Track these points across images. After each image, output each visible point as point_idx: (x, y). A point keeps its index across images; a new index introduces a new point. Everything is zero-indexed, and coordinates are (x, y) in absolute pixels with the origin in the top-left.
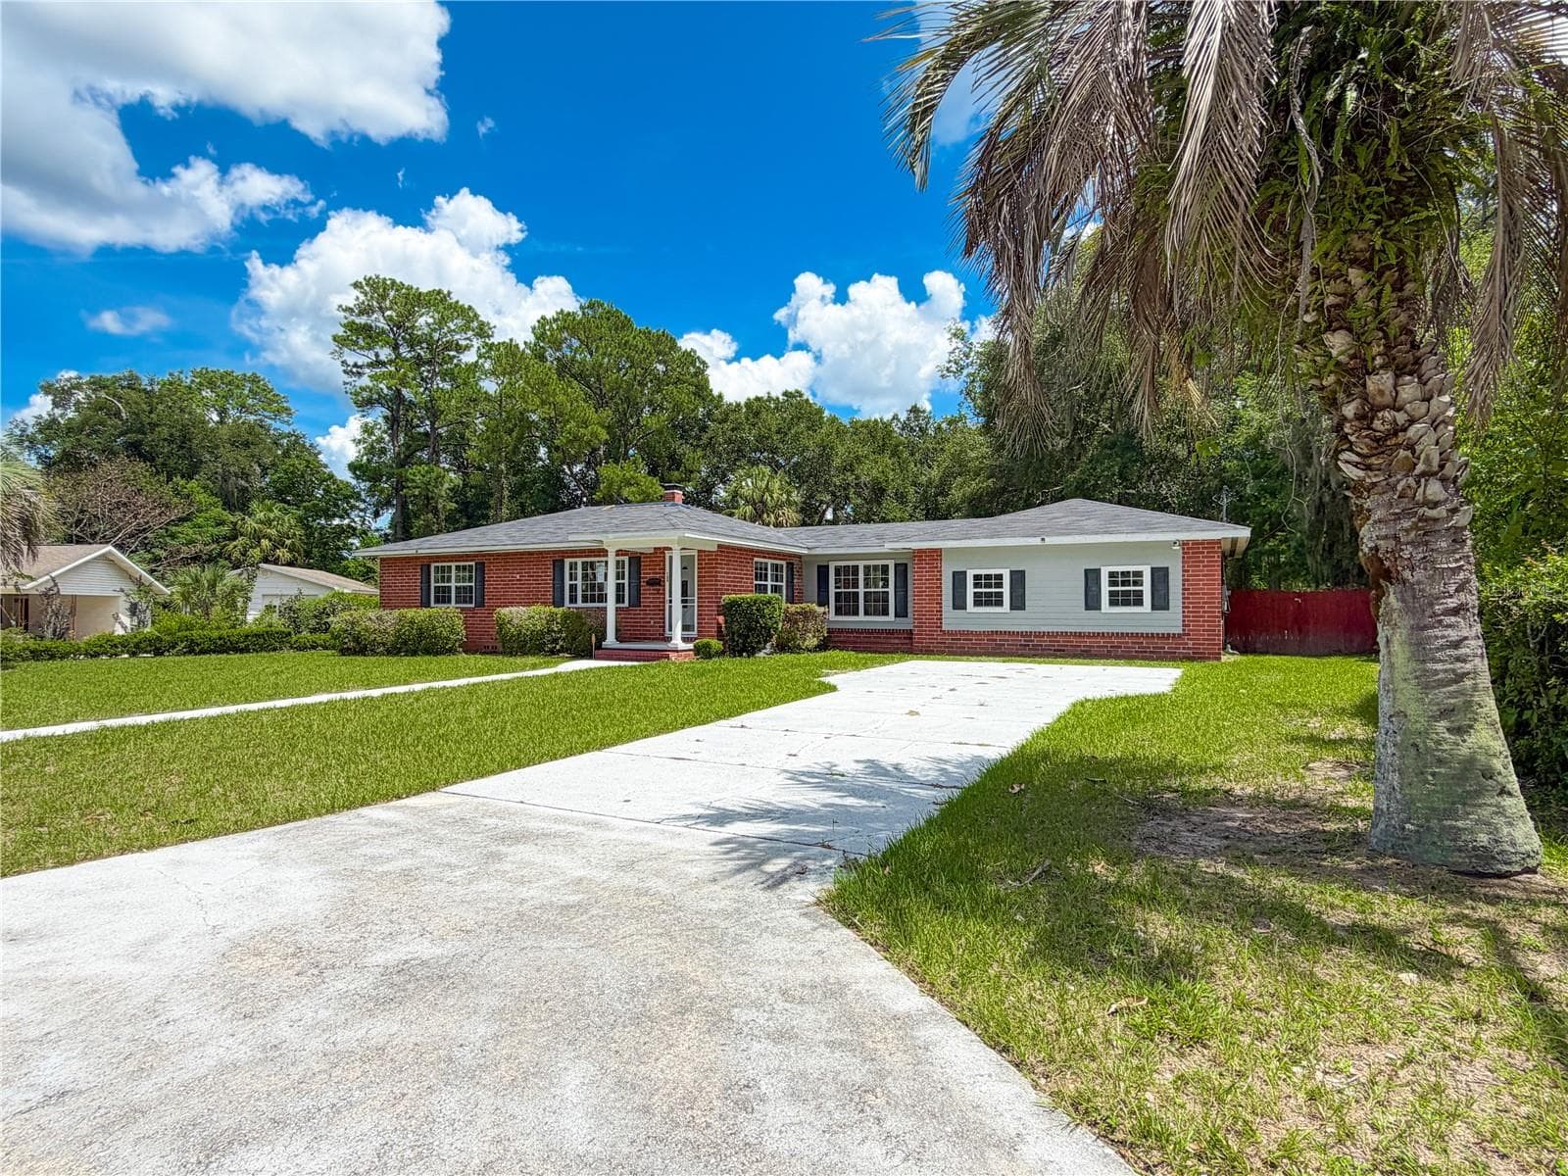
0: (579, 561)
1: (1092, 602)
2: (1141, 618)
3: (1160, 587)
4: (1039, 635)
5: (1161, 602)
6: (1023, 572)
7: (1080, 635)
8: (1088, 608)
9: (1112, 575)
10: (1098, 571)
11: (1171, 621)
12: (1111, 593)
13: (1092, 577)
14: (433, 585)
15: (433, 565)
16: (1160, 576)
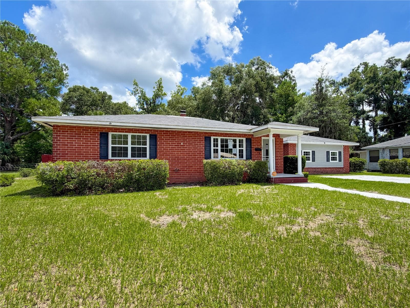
0: (219, 138)
1: (328, 160)
2: (336, 164)
3: (340, 156)
4: (318, 168)
5: (340, 160)
6: (314, 151)
7: (326, 168)
8: (327, 161)
9: (332, 153)
10: (329, 152)
11: (341, 165)
12: (332, 157)
13: (328, 153)
14: (110, 146)
15: (110, 134)
16: (340, 153)
